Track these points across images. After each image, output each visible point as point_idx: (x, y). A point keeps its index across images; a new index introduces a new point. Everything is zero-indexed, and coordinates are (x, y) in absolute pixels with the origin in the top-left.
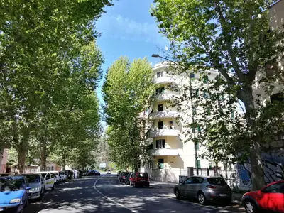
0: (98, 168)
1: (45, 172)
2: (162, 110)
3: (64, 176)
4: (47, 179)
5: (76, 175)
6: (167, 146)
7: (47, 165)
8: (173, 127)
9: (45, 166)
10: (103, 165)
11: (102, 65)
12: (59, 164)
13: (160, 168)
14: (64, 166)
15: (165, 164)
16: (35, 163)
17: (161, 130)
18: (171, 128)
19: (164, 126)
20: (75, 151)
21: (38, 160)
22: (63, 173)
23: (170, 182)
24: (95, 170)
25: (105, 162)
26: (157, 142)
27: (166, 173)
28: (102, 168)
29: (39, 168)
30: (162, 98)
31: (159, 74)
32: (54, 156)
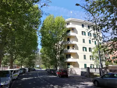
0: (36, 67)
1: (12, 70)
2: (69, 40)
3: (22, 71)
4: (14, 73)
5: (27, 70)
6: (72, 57)
7: (13, 66)
8: (74, 49)
9: (12, 66)
10: (38, 66)
11: (41, 18)
12: (19, 65)
13: (68, 67)
14: (21, 66)
15: (70, 66)
16: (7, 64)
17: (69, 50)
18: (73, 49)
19: (70, 48)
20: (26, 59)
21: (9, 64)
22: (21, 70)
23: (73, 74)
24: (34, 68)
25: (39, 65)
26: (67, 55)
27: (71, 70)
28: (37, 67)
29: (9, 67)
30: (70, 35)
31: (68, 24)
32: (17, 61)
